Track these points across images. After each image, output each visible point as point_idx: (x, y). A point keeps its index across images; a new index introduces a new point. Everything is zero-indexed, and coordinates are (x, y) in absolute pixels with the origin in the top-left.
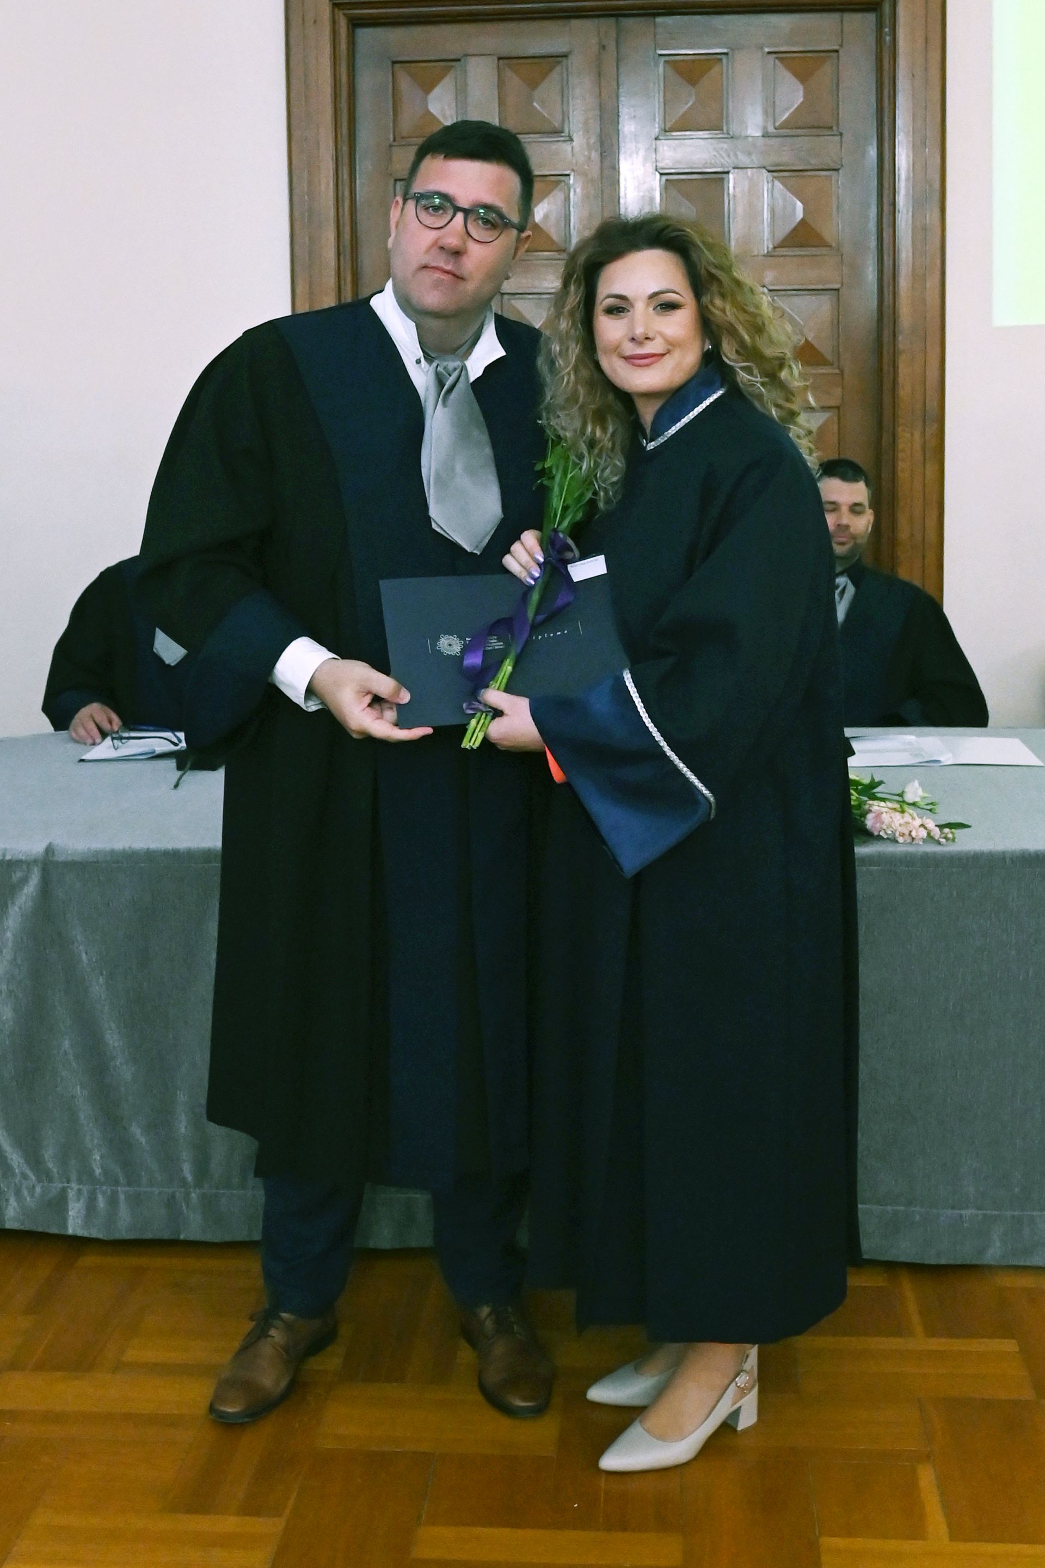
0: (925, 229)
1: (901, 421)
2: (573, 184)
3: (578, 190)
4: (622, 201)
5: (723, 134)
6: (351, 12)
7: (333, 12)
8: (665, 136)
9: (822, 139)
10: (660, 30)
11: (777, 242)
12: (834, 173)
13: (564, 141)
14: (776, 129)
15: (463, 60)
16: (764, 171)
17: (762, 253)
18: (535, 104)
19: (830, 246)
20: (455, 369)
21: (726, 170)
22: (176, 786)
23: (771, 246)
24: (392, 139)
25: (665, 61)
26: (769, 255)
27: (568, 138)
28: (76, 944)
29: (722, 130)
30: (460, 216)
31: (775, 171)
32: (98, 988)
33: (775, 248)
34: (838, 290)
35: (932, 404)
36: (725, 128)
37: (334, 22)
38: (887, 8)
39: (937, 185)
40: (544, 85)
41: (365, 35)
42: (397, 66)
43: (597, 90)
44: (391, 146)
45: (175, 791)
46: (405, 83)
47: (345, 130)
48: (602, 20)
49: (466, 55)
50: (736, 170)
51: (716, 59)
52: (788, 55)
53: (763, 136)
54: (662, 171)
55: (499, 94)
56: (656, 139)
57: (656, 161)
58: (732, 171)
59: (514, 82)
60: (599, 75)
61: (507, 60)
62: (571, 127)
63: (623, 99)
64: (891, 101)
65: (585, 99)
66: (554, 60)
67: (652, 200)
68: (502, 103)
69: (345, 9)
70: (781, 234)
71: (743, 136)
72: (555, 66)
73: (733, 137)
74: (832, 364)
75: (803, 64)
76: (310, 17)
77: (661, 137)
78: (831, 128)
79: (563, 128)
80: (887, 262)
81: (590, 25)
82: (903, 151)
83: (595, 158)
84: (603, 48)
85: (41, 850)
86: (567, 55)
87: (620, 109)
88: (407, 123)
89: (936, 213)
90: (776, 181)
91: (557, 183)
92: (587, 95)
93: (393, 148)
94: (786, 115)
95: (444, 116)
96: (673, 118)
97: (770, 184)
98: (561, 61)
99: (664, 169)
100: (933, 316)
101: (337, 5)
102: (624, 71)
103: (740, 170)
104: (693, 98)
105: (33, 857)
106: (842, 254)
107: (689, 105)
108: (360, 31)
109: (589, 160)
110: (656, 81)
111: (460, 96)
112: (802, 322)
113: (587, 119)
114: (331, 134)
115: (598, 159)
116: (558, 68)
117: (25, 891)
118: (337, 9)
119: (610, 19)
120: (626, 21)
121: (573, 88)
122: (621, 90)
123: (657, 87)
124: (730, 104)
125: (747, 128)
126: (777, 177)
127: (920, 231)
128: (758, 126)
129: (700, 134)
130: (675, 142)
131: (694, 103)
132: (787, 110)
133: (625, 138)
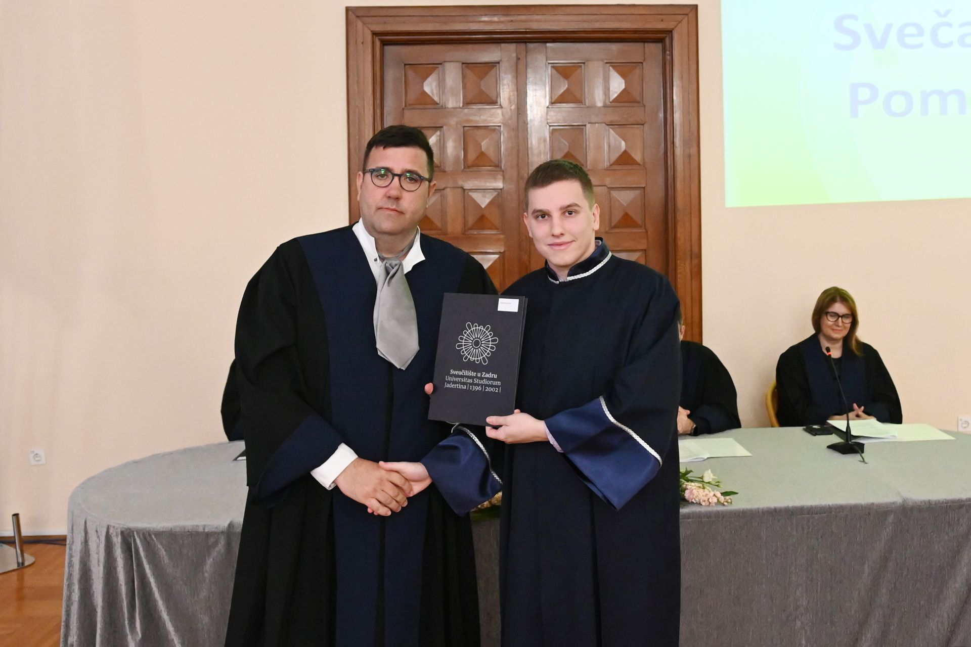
0: (689, 156)
1: (679, 257)
2: (503, 131)
3: (506, 134)
4: (529, 139)
5: (582, 105)
6: (381, 37)
7: (373, 37)
8: (551, 105)
9: (636, 108)
10: (548, 50)
11: (612, 161)
12: (642, 126)
13: (498, 108)
14: (610, 102)
15: (443, 63)
16: (604, 124)
17: (603, 168)
18: (482, 88)
19: (639, 165)
20: (396, 265)
21: (584, 124)
23: (608, 164)
24: (404, 106)
25: (552, 67)
26: (607, 169)
27: (500, 106)
29: (582, 103)
30: (396, 179)
31: (610, 124)
33: (611, 165)
34: (644, 188)
35: (695, 249)
37: (373, 43)
38: (667, 41)
39: (696, 133)
40: (487, 78)
41: (389, 49)
42: (407, 66)
43: (515, 81)
44: (403, 109)
46: (411, 76)
47: (378, 101)
48: (518, 44)
49: (444, 61)
50: (590, 124)
51: (578, 66)
52: (617, 64)
53: (604, 106)
54: (550, 125)
55: (463, 82)
56: (548, 107)
57: (547, 119)
58: (587, 125)
59: (470, 75)
60: (517, 71)
61: (466, 65)
62: (501, 100)
63: (530, 86)
64: (671, 89)
65: (509, 86)
66: (493, 65)
67: (545, 141)
68: (464, 87)
69: (378, 36)
70: (613, 159)
71: (592, 107)
72: (493, 68)
73: (588, 107)
74: (641, 227)
75: (624, 69)
76: (360, 40)
77: (550, 107)
78: (638, 102)
79: (497, 100)
80: (670, 172)
81: (512, 47)
82: (677, 116)
83: (515, 117)
84: (518, 59)
85: (226, 525)
86: (499, 63)
87: (528, 91)
88: (412, 96)
89: (695, 149)
90: (611, 130)
91: (494, 130)
92: (510, 84)
93: (405, 111)
94: (616, 95)
95: (433, 94)
96: (556, 97)
97: (607, 132)
98: (496, 66)
99: (551, 123)
100: (695, 202)
101: (375, 34)
102: (529, 70)
103: (592, 124)
104: (567, 86)
105: (221, 530)
106: (646, 169)
107: (565, 88)
108: (386, 48)
109: (511, 118)
110: (547, 77)
111: (441, 83)
112: (625, 205)
113: (510, 96)
114: (371, 102)
115: (516, 118)
116: (495, 69)
117: (217, 549)
118: (374, 36)
119: (523, 44)
120: (531, 46)
121: (503, 80)
122: (528, 81)
123: (547, 80)
124: (586, 89)
125: (595, 102)
126: (612, 128)
127: (687, 157)
128: (600, 101)
129: (570, 105)
130: (558, 109)
131: (567, 89)
132: (616, 93)
133: (531, 107)
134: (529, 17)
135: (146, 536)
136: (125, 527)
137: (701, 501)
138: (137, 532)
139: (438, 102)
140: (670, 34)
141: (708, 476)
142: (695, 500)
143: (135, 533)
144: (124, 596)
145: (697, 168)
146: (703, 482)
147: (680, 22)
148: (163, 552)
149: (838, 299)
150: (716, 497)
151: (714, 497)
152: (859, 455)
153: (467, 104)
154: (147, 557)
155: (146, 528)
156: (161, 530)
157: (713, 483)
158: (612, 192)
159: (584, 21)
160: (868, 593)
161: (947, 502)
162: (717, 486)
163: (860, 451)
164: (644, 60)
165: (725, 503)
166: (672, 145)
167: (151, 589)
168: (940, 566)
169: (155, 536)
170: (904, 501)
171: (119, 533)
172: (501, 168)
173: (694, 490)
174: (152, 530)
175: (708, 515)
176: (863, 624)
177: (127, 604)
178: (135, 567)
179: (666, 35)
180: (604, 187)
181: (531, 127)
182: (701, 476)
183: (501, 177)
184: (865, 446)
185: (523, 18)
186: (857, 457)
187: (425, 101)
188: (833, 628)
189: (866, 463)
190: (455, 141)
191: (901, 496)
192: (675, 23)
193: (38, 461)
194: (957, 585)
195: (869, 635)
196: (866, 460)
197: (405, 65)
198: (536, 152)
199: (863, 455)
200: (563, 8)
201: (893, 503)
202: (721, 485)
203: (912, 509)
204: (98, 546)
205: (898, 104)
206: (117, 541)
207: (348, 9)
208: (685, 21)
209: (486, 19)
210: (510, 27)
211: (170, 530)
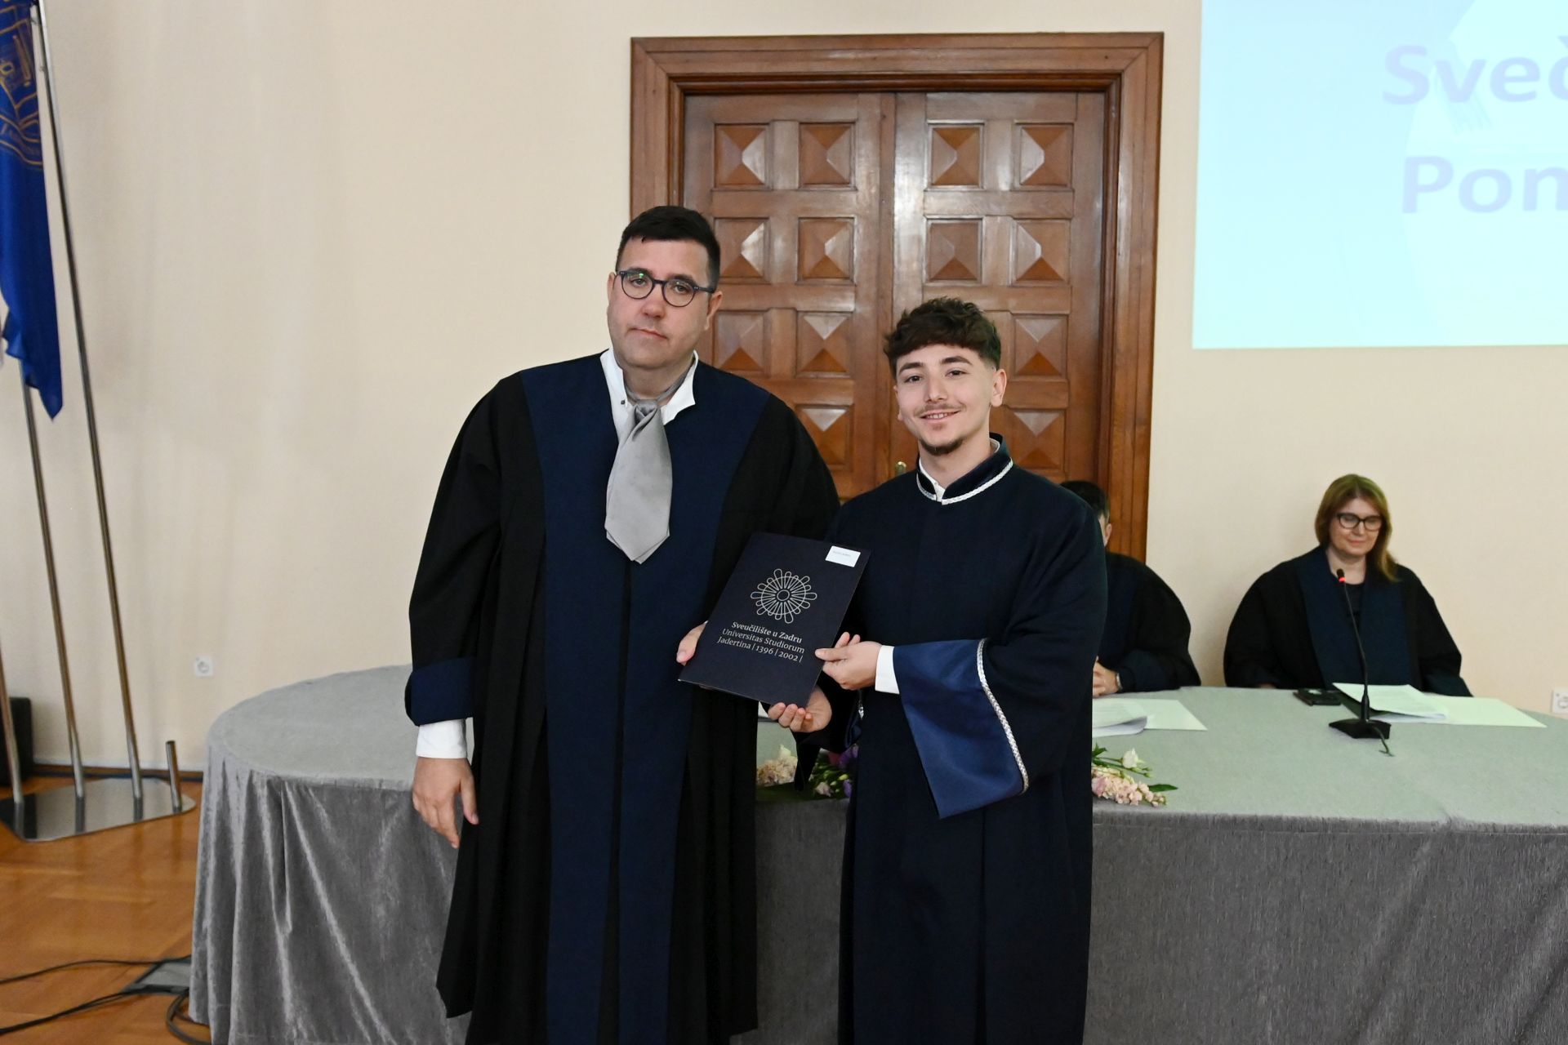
0: (1139, 269)
1: (1115, 423)
2: (856, 225)
3: (861, 231)
4: (896, 240)
5: (979, 187)
6: (682, 83)
7: (670, 81)
8: (931, 187)
9: (1060, 194)
10: (930, 104)
11: (1020, 274)
12: (1067, 223)
13: (850, 191)
14: (1021, 184)
15: (771, 123)
16: (1011, 219)
17: (1006, 284)
18: (828, 160)
19: (1062, 280)
20: (651, 411)
21: (980, 217)
23: (1014, 279)
24: (712, 185)
26: (1012, 286)
27: (853, 189)
28: (436, 861)
29: (977, 185)
30: (658, 287)
31: (1019, 218)
33: (1019, 280)
34: (1067, 316)
35: (1141, 412)
36: (980, 183)
37: (670, 92)
38: (1114, 91)
39: (1150, 235)
40: (836, 146)
41: (694, 102)
42: (719, 127)
43: (877, 150)
44: (711, 191)
46: (725, 141)
47: (675, 178)
48: (884, 95)
50: (988, 218)
51: (972, 129)
52: (1033, 126)
53: (1011, 191)
54: (928, 217)
55: (800, 151)
56: (925, 191)
57: (924, 209)
58: (985, 218)
59: (812, 142)
60: (880, 138)
62: (856, 180)
63: (900, 158)
64: (1116, 166)
65: (868, 158)
66: (844, 126)
67: (919, 240)
68: (802, 159)
69: (678, 82)
70: (1023, 270)
71: (994, 191)
72: (846, 129)
73: (986, 191)
74: (1060, 375)
75: (1044, 133)
76: (650, 88)
77: (928, 189)
78: (1066, 185)
79: (850, 180)
80: (1108, 294)
81: (874, 98)
82: (1123, 206)
83: (875, 205)
84: (884, 117)
86: (854, 122)
87: (896, 166)
88: (725, 173)
89: (1149, 256)
90: (1020, 227)
91: (845, 224)
92: (871, 154)
93: (714, 193)
94: (1029, 174)
95: (755, 169)
96: (939, 176)
97: (1015, 230)
98: (850, 127)
99: (930, 215)
100: (1145, 339)
101: (672, 78)
102: (900, 135)
103: (991, 218)
104: (955, 158)
106: (1072, 288)
107: (953, 163)
108: (690, 99)
109: (870, 206)
110: (926, 145)
111: (769, 152)
112: (1037, 341)
113: (869, 173)
114: (664, 181)
115: (878, 206)
116: (847, 133)
117: (396, 815)
118: (672, 83)
119: (889, 94)
120: (904, 97)
121: (859, 149)
122: (897, 151)
123: (926, 150)
124: (985, 164)
125: (997, 184)
126: (1021, 224)
127: (1136, 270)
128: (1006, 183)
129: (960, 187)
130: (940, 193)
131: (956, 165)
132: (1030, 170)
133: (900, 189)
134: (901, 53)
135: (302, 788)
136: (274, 774)
137: (1117, 796)
138: (290, 783)
139: (762, 181)
140: (1119, 79)
141: (1132, 759)
142: (1107, 794)
143: (287, 785)
144: (271, 871)
145: (1150, 290)
146: (1122, 767)
147: (1134, 59)
148: (323, 814)
149: (1358, 493)
150: (1141, 792)
151: (1138, 792)
152: (1380, 740)
153: (804, 184)
154: (302, 817)
155: (302, 778)
156: (323, 782)
157: (1138, 769)
158: (1017, 320)
159: (985, 59)
160: (1381, 963)
161: (1525, 830)
162: (1145, 774)
163: (1382, 735)
164: (1076, 119)
165: (1155, 803)
166: (1113, 252)
167: (307, 865)
168: (1506, 930)
169: (313, 790)
170: (1450, 822)
172: (852, 281)
173: (1107, 779)
174: (310, 781)
175: (1126, 819)
176: (1369, 1011)
177: (274, 882)
178: (285, 832)
179: (1111, 81)
180: (1005, 313)
181: (898, 220)
182: (1119, 758)
183: (853, 294)
184: (1391, 728)
185: (892, 54)
186: (1379, 744)
187: (744, 180)
188: (1320, 1012)
189: (1391, 755)
190: (785, 240)
191: (1446, 814)
192: (1125, 62)
193: (204, 672)
194: (1534, 966)
195: (1378, 1028)
196: (1392, 751)
198: (904, 256)
199: (1387, 742)
200: (953, 39)
201: (1433, 824)
202: (1151, 774)
203: (1463, 836)
204: (239, 798)
205: (1486, 191)
206: (262, 793)
207: (634, 42)
208: (1142, 60)
209: (837, 55)
210: (871, 69)
211: (333, 783)
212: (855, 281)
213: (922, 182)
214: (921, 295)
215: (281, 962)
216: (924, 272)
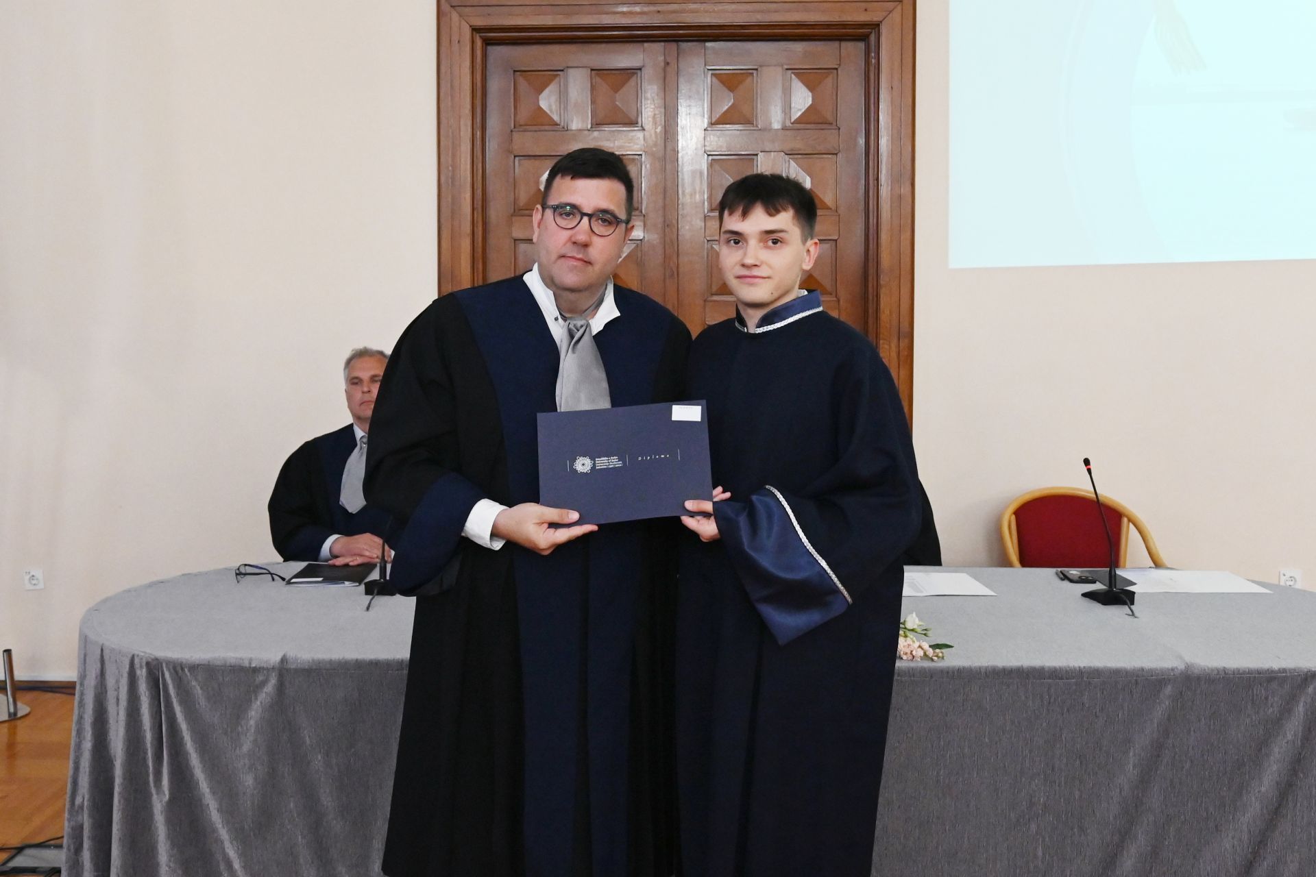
0: (900, 198)
1: (881, 336)
2: (645, 162)
3: (648, 166)
4: (680, 174)
5: (753, 126)
6: (484, 34)
7: (472, 34)
8: (711, 127)
9: (826, 131)
10: (707, 52)
12: (835, 156)
13: (638, 130)
14: (792, 124)
15: (565, 70)
16: (783, 153)
18: (617, 103)
19: (831, 209)
20: (582, 326)
21: (756, 153)
22: (368, 609)
24: (512, 127)
27: (641, 128)
28: (301, 730)
29: (753, 124)
30: (586, 219)
31: (791, 154)
32: (318, 761)
34: (836, 240)
35: (904, 324)
36: (755, 123)
37: (473, 42)
38: (873, 38)
39: (909, 167)
40: (624, 89)
41: (496, 52)
42: (518, 73)
43: (662, 94)
44: (512, 131)
45: (367, 612)
46: (523, 86)
47: (479, 120)
48: (666, 43)
49: (568, 67)
50: (763, 153)
51: (748, 73)
52: (801, 71)
53: (782, 129)
54: (709, 153)
55: (592, 94)
56: (706, 130)
57: (705, 146)
58: (760, 154)
59: (603, 87)
60: (664, 82)
61: (597, 71)
62: (643, 120)
63: (681, 101)
64: (876, 105)
65: (654, 101)
66: (632, 73)
67: (701, 173)
68: (593, 102)
69: (480, 33)
71: (767, 129)
72: (633, 76)
73: (760, 130)
74: (831, 292)
75: (811, 77)
76: (455, 38)
77: (709, 129)
78: (832, 124)
79: (637, 119)
80: (872, 221)
81: (658, 47)
82: (884, 142)
83: (661, 142)
84: (667, 64)
85: (278, 658)
86: (640, 69)
87: (679, 108)
88: (524, 115)
89: (908, 184)
90: (792, 162)
91: (634, 159)
92: (656, 97)
93: (514, 133)
94: (799, 113)
95: (551, 111)
96: (717, 116)
97: (787, 164)
98: (637, 73)
99: (710, 151)
100: (906, 259)
101: (475, 30)
102: (681, 80)
103: (766, 153)
104: (732, 101)
105: (272, 665)
106: (839, 215)
107: (730, 104)
108: (489, 48)
109: (655, 145)
110: (705, 88)
111: (563, 96)
113: (655, 115)
114: (469, 123)
115: (663, 145)
116: (635, 77)
117: (265, 690)
118: (474, 33)
119: (673, 42)
120: (684, 45)
121: (646, 92)
122: (679, 95)
123: (706, 92)
124: (759, 105)
125: (771, 123)
126: (791, 159)
127: (898, 199)
128: (778, 122)
129: (737, 127)
130: (719, 132)
131: (733, 104)
132: (800, 110)
133: (682, 128)
134: (682, 7)
135: (178, 668)
136: (152, 656)
138: (167, 664)
139: (558, 122)
140: (877, 29)
143: (164, 665)
144: (149, 745)
145: (910, 215)
147: (890, 11)
148: (198, 691)
150: (922, 649)
152: (1127, 607)
153: (597, 124)
154: (177, 696)
155: (178, 659)
156: (197, 662)
161: (1251, 672)
162: (925, 635)
163: (1129, 602)
165: (935, 659)
166: (876, 182)
167: (182, 738)
169: (189, 671)
170: (1188, 667)
171: (144, 664)
172: (641, 212)
174: (184, 661)
175: (911, 673)
177: (152, 755)
178: (163, 709)
179: (869, 30)
181: (682, 157)
183: (642, 224)
184: (1136, 596)
186: (1126, 609)
187: (541, 121)
189: (1136, 618)
191: (1184, 661)
192: (885, 14)
196: (1136, 614)
197: (515, 71)
198: (688, 190)
199: (1133, 607)
201: (1173, 670)
203: (1198, 679)
204: (117, 682)
206: (142, 673)
209: (625, 9)
210: (657, 21)
211: (207, 663)
212: (643, 211)
213: (703, 122)
214: (703, 224)
215: (157, 828)
216: (706, 203)
